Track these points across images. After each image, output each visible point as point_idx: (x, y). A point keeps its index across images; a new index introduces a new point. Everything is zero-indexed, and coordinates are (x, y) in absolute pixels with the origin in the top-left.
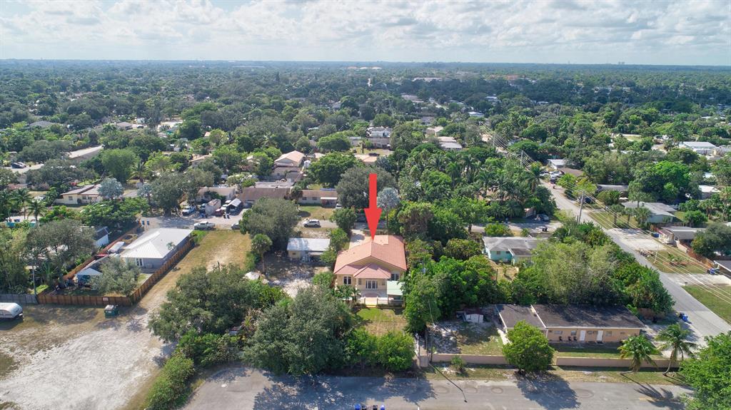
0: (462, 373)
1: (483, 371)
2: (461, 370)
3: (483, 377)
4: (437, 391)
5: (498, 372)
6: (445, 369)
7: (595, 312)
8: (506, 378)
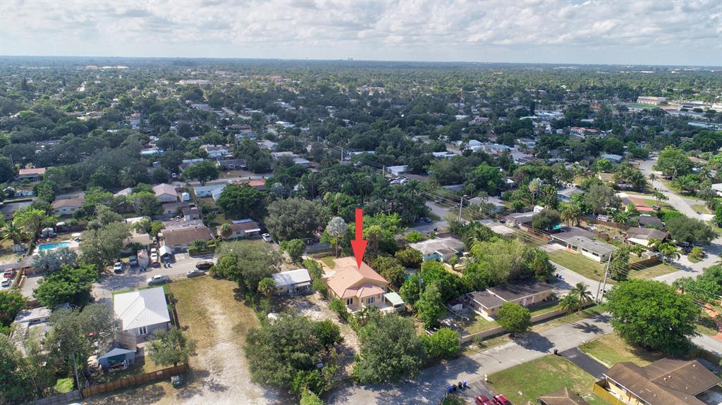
0: (483, 347)
1: (491, 341)
2: (480, 344)
3: (495, 344)
4: (479, 361)
5: (500, 338)
6: (471, 347)
7: (523, 285)
8: (506, 341)
